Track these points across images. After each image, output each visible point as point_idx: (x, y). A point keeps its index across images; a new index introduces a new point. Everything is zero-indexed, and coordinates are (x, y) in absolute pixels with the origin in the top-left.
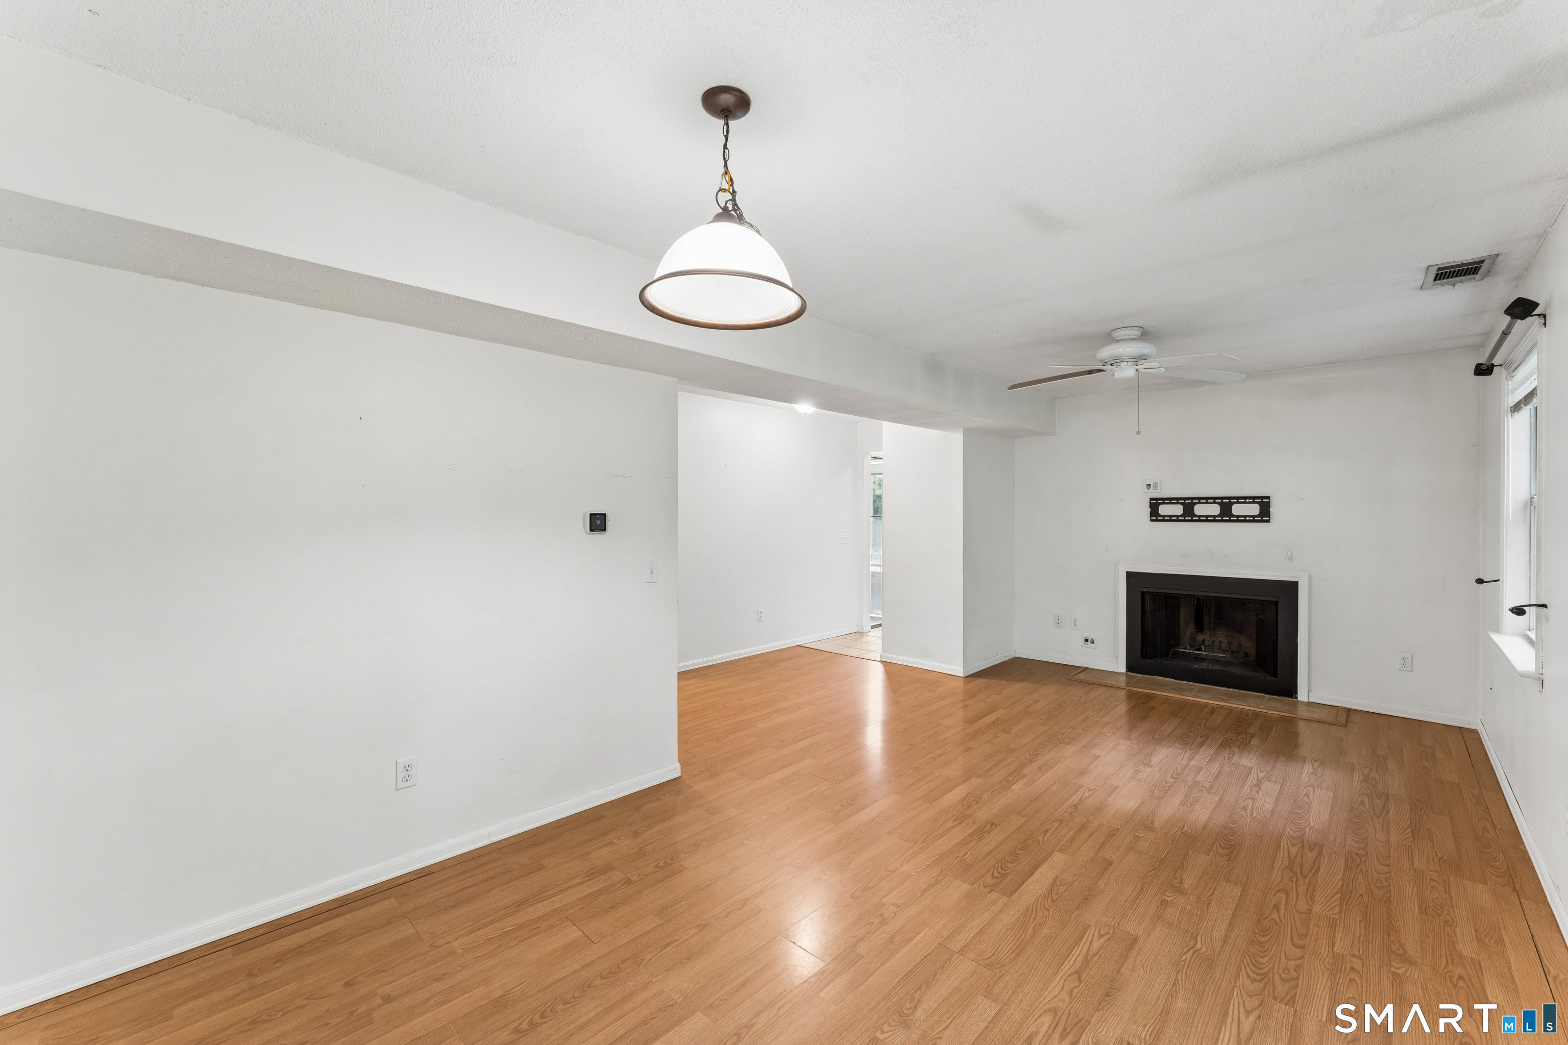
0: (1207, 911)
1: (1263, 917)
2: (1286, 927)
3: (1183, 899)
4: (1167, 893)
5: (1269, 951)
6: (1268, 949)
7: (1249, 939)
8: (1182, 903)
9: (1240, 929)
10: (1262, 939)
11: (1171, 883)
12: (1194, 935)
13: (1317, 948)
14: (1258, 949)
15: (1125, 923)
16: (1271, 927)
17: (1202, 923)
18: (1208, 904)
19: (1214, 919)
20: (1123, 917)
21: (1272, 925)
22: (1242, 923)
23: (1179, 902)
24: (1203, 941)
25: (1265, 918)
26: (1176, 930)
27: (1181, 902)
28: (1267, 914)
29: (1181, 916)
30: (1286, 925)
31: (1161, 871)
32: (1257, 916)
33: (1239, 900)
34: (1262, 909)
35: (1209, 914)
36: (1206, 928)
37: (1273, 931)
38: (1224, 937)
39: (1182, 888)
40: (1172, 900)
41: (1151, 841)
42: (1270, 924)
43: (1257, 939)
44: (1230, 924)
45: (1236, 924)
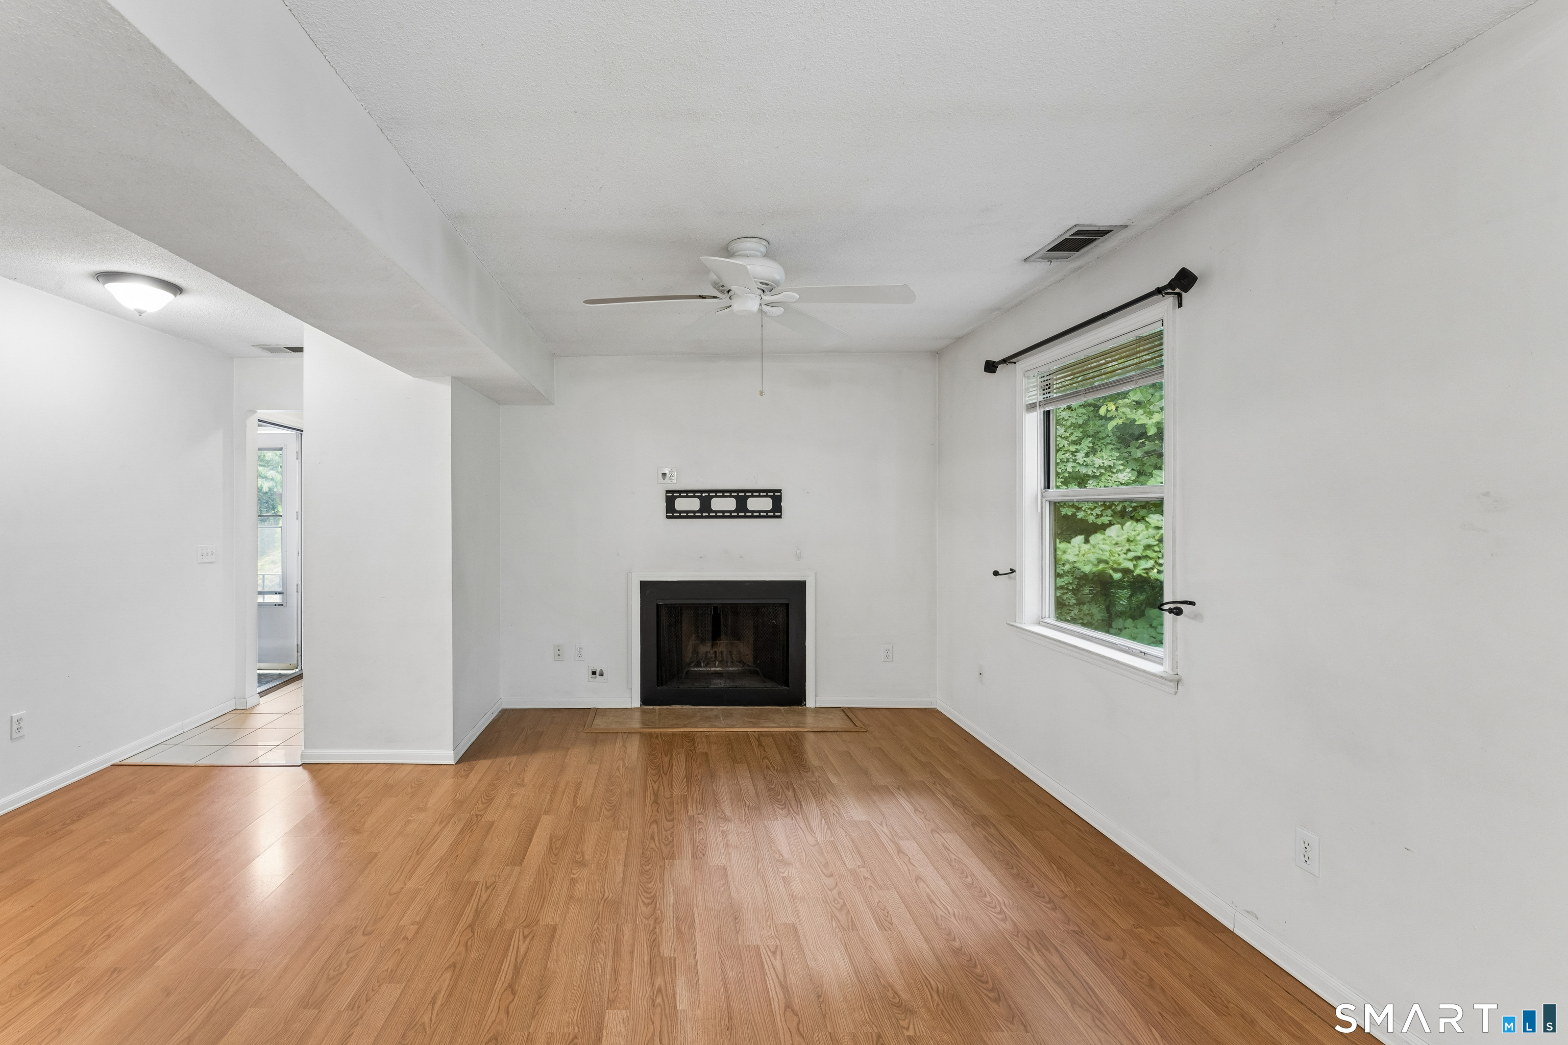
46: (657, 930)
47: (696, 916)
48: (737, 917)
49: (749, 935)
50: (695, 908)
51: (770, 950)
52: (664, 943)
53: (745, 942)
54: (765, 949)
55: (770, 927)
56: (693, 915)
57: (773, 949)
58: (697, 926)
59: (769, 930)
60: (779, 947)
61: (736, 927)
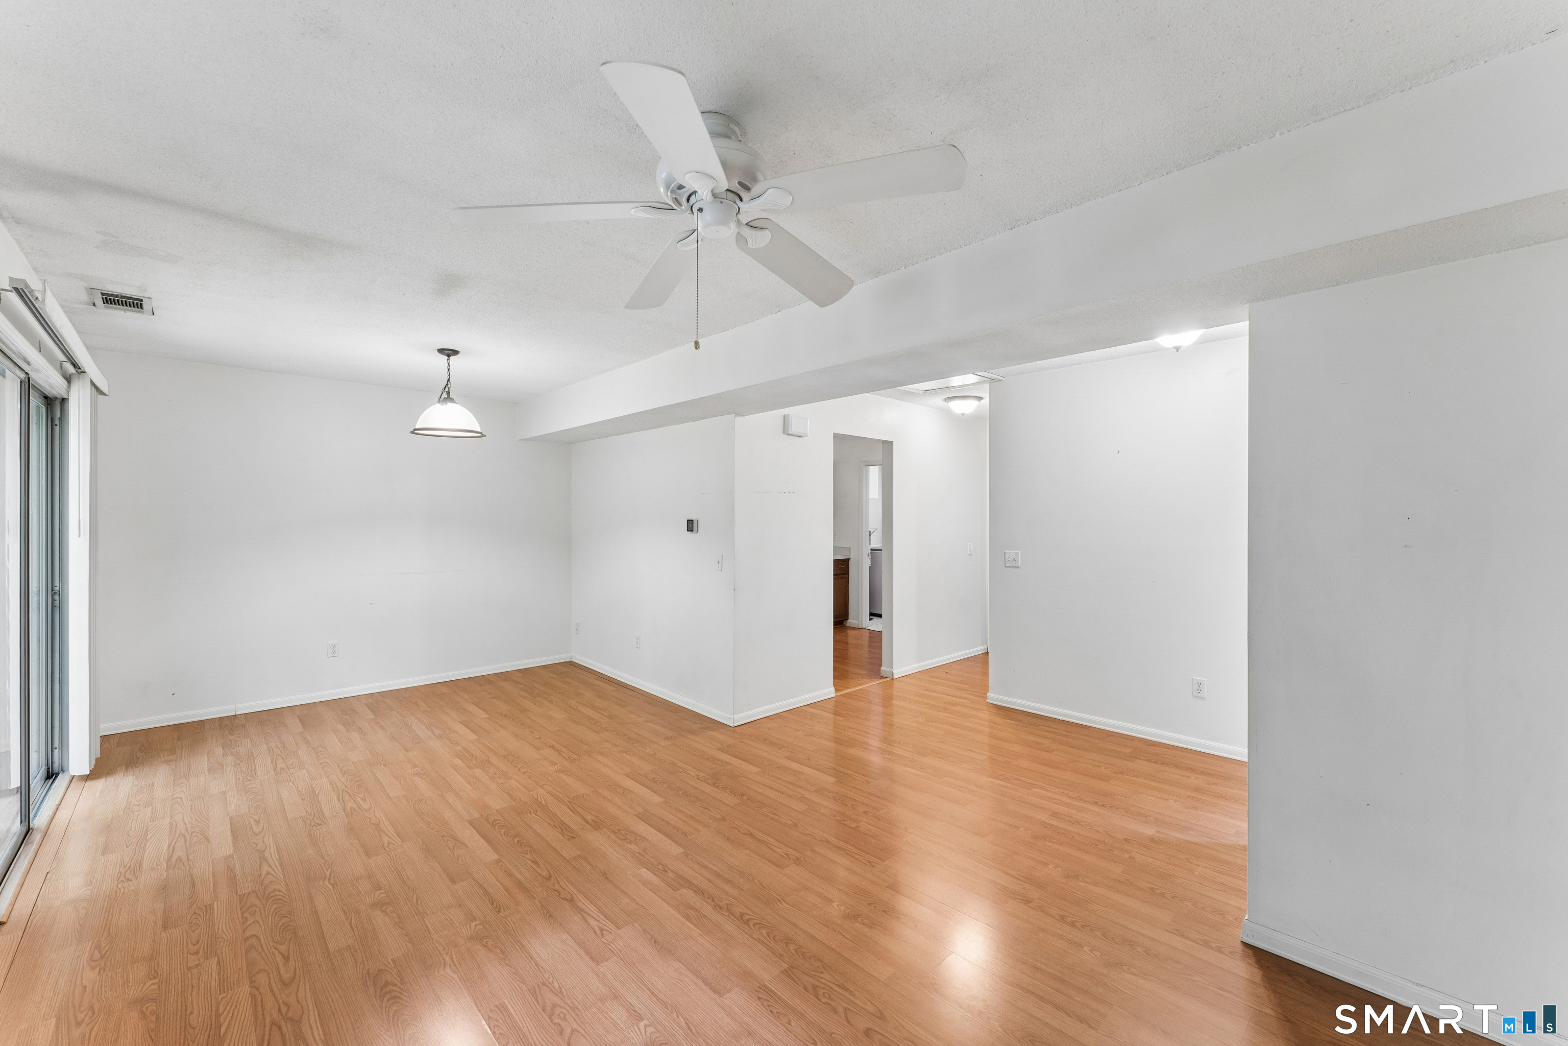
0: (342, 908)
1: (293, 939)
2: (268, 945)
3: (368, 901)
4: (385, 895)
5: (273, 916)
6: (275, 917)
7: (294, 913)
8: (365, 897)
9: (305, 915)
10: (283, 921)
11: (391, 905)
12: (335, 885)
13: (233, 948)
14: (283, 912)
15: (385, 858)
16: (281, 936)
17: (338, 897)
18: (346, 913)
19: (331, 907)
20: (391, 860)
21: (281, 937)
22: (307, 921)
23: (368, 897)
24: (326, 887)
25: (290, 939)
26: (350, 879)
27: (367, 898)
28: (291, 944)
29: (356, 890)
30: (269, 948)
31: (410, 906)
32: (299, 936)
33: (324, 938)
34: (299, 945)
35: (339, 907)
36: (331, 896)
37: (278, 935)
38: (313, 900)
39: (379, 908)
40: (375, 894)
41: (457, 927)
42: (283, 938)
43: (288, 917)
44: (316, 912)
45: (312, 916)
46: (710, 901)
47: (693, 927)
48: (656, 944)
49: (632, 933)
50: (700, 932)
51: (607, 931)
52: (694, 896)
53: (632, 926)
54: (611, 929)
55: (620, 951)
56: (695, 926)
57: (605, 932)
58: (683, 919)
59: (619, 947)
60: (600, 936)
61: (650, 935)
